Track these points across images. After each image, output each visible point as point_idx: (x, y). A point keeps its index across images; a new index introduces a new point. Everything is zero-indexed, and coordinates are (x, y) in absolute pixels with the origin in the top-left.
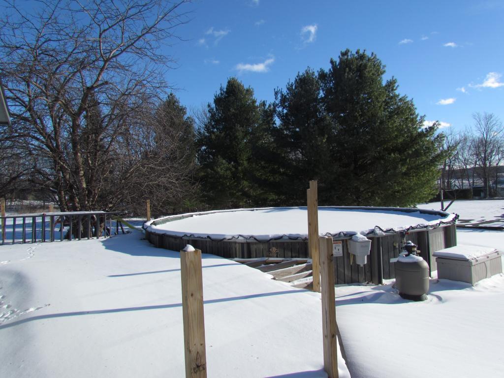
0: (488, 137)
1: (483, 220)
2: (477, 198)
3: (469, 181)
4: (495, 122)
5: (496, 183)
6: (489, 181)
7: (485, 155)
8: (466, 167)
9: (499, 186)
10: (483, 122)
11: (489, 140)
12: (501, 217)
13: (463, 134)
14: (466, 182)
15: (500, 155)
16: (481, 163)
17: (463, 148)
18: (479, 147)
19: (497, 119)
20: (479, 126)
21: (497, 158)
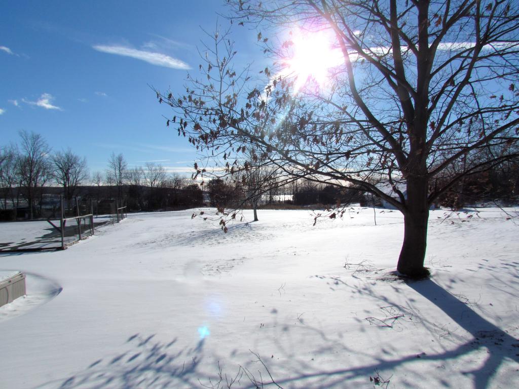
0: (35, 157)
1: (24, 242)
2: (21, 219)
3: (13, 200)
4: (41, 143)
5: (41, 204)
6: (33, 201)
7: (31, 175)
8: (10, 186)
9: (43, 207)
10: (30, 141)
11: (35, 160)
12: (42, 237)
13: (8, 151)
14: (9, 202)
15: (45, 177)
16: (26, 183)
17: (7, 165)
18: (25, 167)
19: (43, 140)
20: (25, 144)
21: (43, 179)
